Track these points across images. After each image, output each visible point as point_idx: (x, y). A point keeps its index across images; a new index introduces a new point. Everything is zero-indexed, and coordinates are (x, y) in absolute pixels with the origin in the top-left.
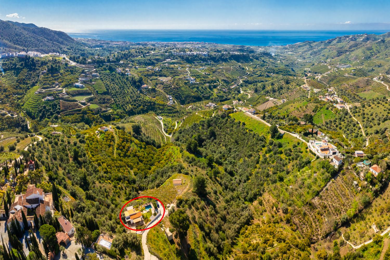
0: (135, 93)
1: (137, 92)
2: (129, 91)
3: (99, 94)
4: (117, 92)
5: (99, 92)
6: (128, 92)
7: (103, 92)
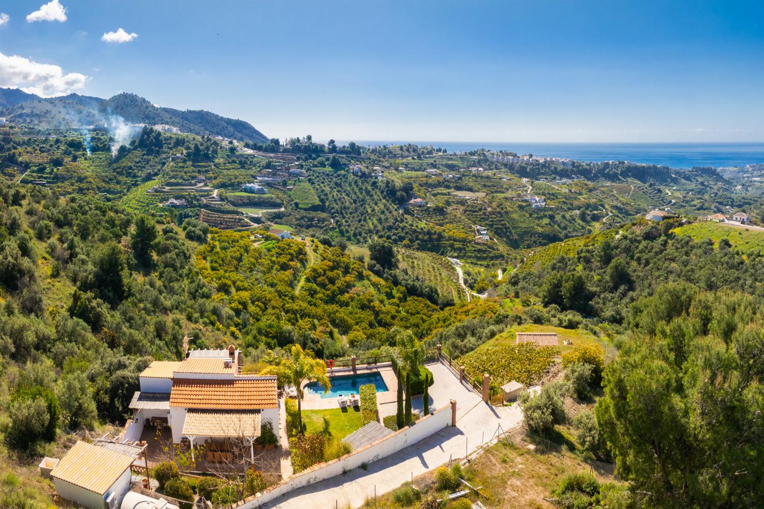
0: (390, 212)
1: (396, 210)
2: (376, 208)
3: (300, 209)
4: (345, 208)
5: (300, 206)
6: (373, 210)
7: (310, 205)
